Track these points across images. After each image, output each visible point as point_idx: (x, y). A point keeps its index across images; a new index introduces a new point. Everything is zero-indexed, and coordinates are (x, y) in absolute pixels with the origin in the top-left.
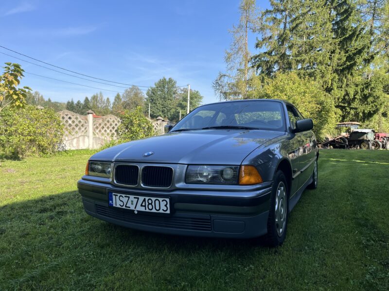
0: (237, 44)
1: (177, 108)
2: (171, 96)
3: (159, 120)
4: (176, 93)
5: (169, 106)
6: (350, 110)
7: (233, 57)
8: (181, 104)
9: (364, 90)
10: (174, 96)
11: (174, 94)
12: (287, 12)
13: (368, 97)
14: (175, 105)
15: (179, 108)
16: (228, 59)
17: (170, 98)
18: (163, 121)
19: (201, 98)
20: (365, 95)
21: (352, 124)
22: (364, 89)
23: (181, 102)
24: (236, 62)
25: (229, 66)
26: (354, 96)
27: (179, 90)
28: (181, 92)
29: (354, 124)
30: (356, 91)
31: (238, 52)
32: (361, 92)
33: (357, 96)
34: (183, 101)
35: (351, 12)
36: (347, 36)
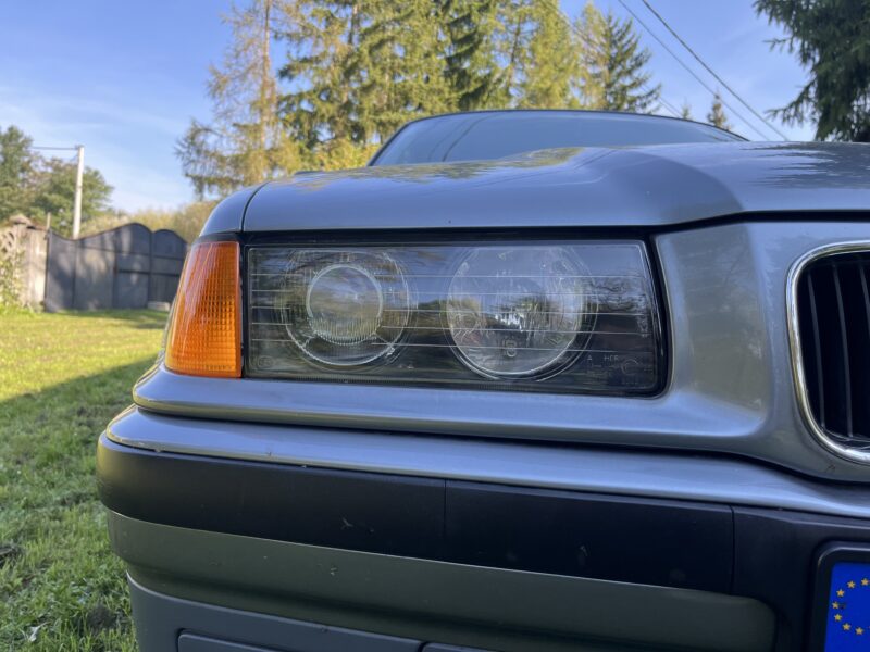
0: (242, 55)
1: (32, 209)
2: (14, 176)
3: (17, 223)
4: (30, 170)
5: (8, 203)
7: (230, 86)
8: (45, 200)
10: (21, 176)
11: (23, 170)
12: (355, 9)
14: (26, 200)
15: (38, 209)
16: (216, 89)
17: (9, 180)
18: (30, 228)
19: (107, 189)
23: (46, 194)
24: (240, 99)
25: (221, 109)
27: (40, 163)
28: (43, 169)
31: (243, 77)
34: (50, 193)
36: (471, 89)
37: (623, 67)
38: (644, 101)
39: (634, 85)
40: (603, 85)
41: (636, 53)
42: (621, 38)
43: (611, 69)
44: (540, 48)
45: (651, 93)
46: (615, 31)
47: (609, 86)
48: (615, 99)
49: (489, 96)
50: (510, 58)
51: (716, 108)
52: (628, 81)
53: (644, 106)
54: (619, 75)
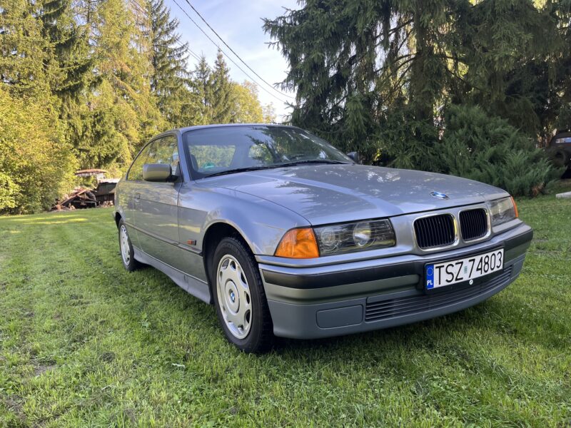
6: (80, 152)
9: (95, 125)
13: (103, 135)
20: (98, 132)
21: (98, 173)
22: (96, 123)
26: (83, 133)
29: (101, 172)
30: (84, 126)
32: (92, 127)
33: (87, 133)
35: (64, 7)
36: (63, 41)
37: (163, 29)
38: (179, 52)
39: (171, 41)
40: (151, 40)
41: (170, 20)
42: (158, 10)
43: (155, 30)
44: (108, 13)
45: (182, 48)
46: (153, 4)
47: (154, 41)
48: (160, 50)
49: (78, 46)
50: (86, 18)
51: (220, 57)
52: (167, 39)
53: (179, 55)
54: (160, 34)
